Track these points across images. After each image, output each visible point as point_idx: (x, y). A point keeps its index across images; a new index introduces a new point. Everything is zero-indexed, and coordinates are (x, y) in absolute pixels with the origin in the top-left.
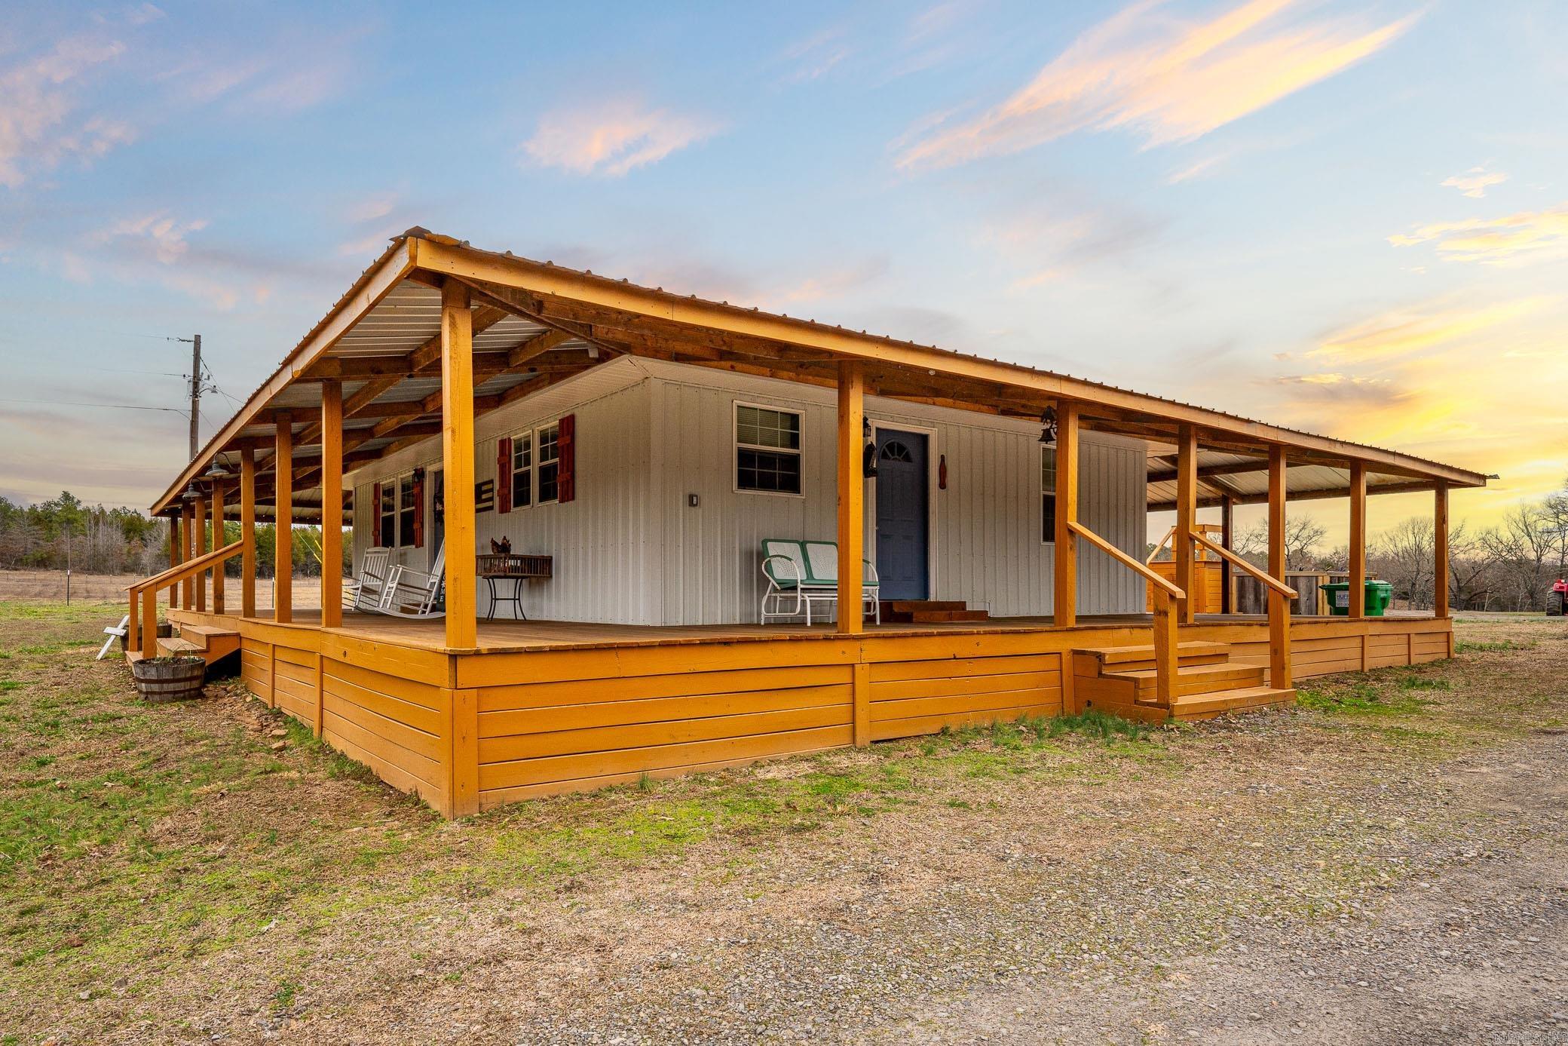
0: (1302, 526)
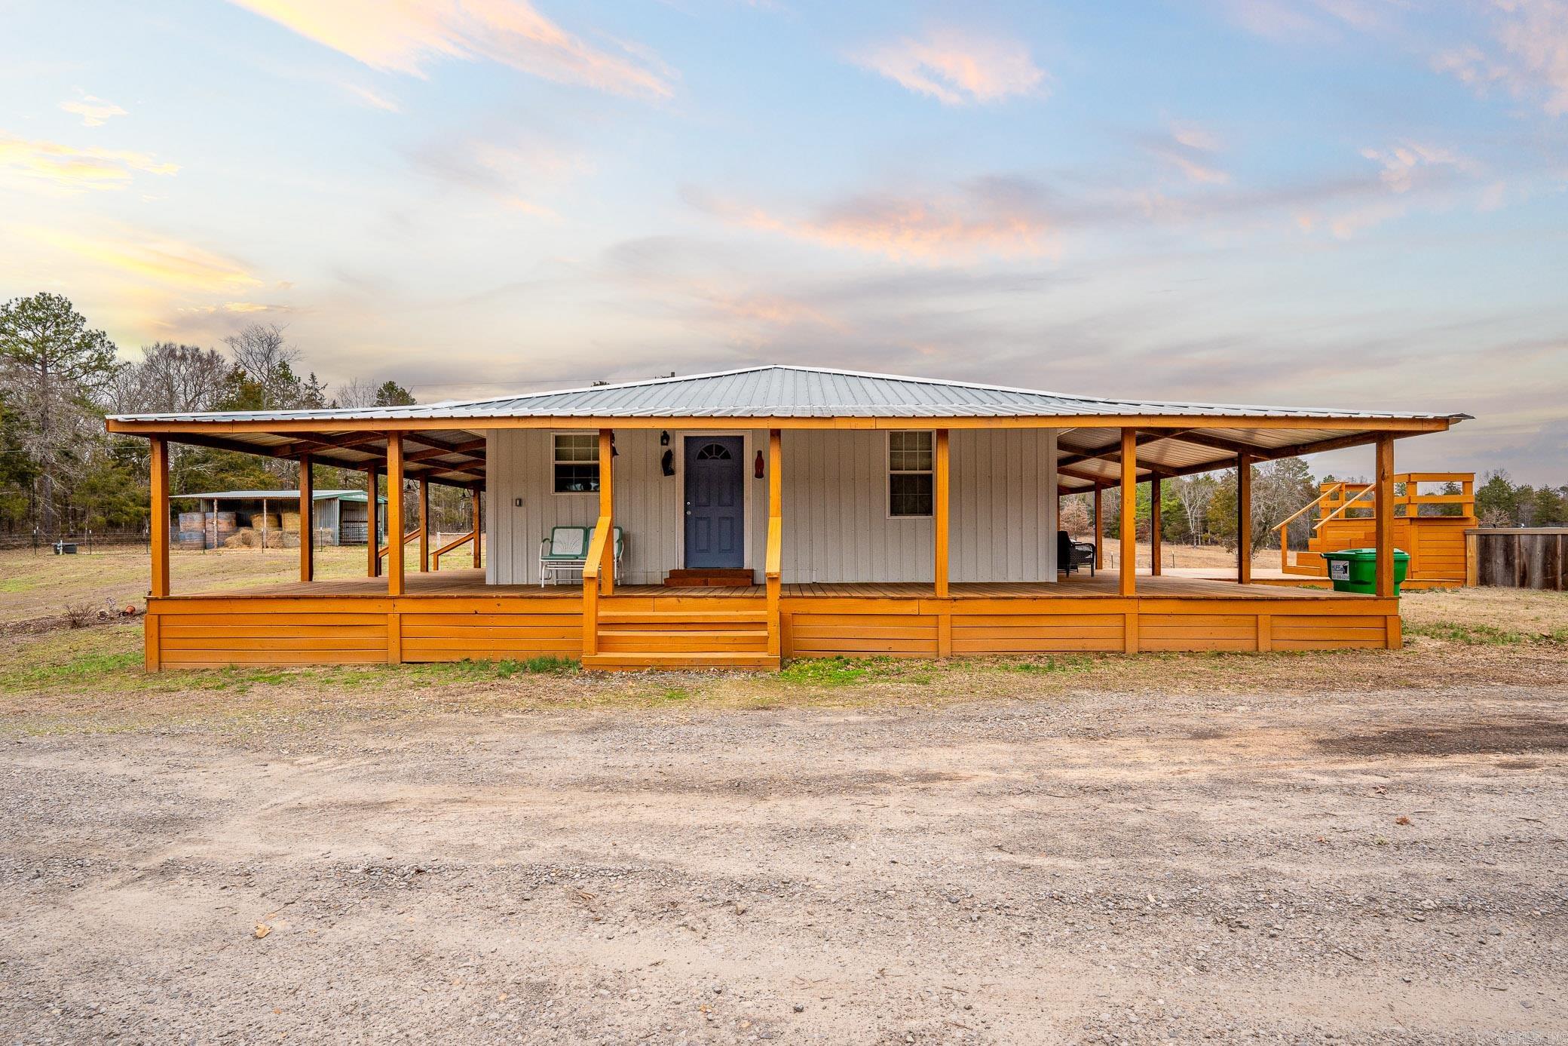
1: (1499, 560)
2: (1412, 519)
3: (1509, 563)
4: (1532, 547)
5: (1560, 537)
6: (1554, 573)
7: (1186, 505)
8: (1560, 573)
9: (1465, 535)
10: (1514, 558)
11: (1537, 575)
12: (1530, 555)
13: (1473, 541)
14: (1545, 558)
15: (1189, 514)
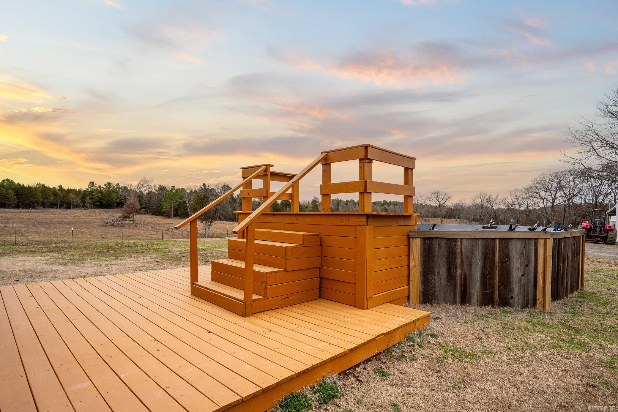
0: (444, 195)
1: (441, 271)
2: (368, 216)
3: (451, 276)
4: (472, 253)
5: (497, 242)
6: (492, 286)
7: (187, 202)
8: (497, 285)
9: (409, 238)
10: (456, 268)
11: (476, 290)
12: (470, 264)
13: (416, 245)
14: (484, 267)
15: (188, 206)
